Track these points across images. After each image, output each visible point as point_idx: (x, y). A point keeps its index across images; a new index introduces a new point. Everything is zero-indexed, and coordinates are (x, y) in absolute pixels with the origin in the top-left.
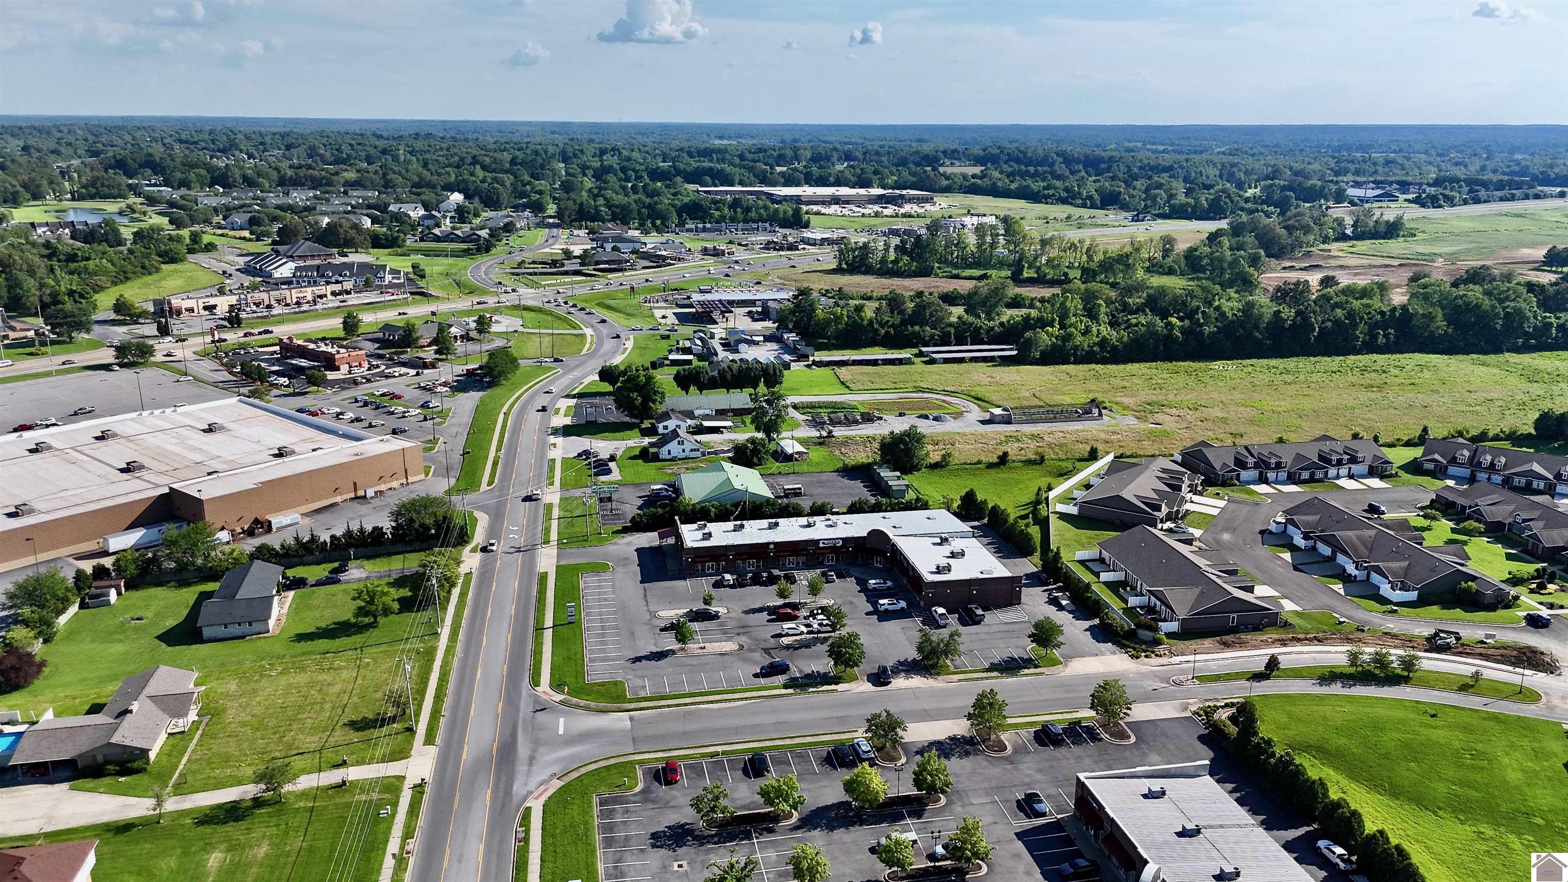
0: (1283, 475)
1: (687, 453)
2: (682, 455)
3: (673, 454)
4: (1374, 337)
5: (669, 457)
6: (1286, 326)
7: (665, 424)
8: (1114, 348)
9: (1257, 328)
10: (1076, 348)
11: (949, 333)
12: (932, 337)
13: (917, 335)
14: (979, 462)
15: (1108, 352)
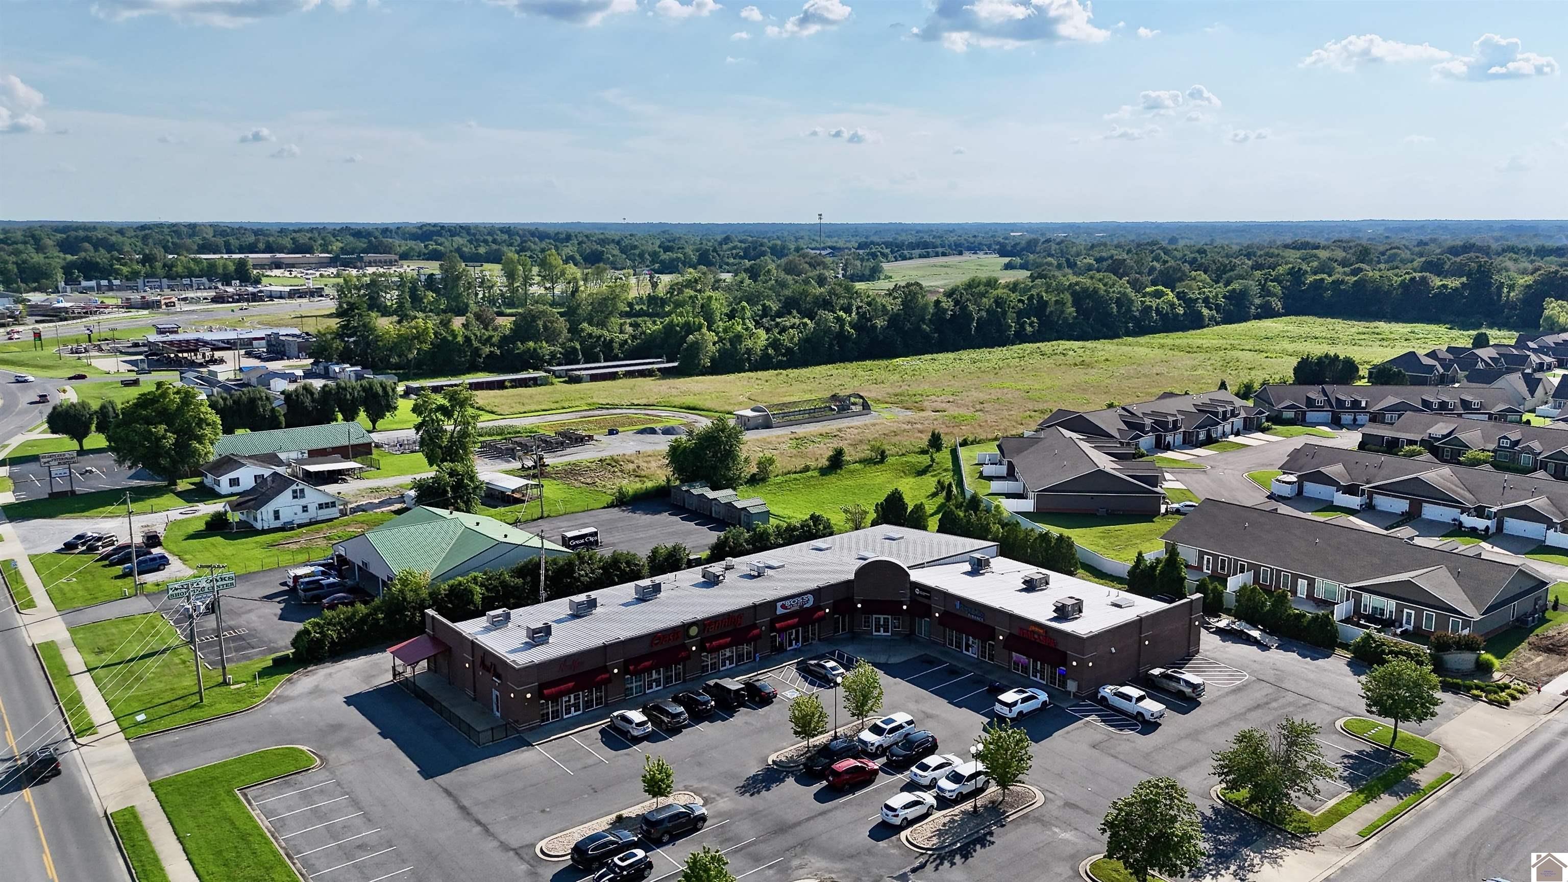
0: (1179, 438)
1: (313, 512)
2: (304, 518)
3: (285, 517)
4: (1022, 326)
5: (278, 524)
6: (948, 317)
7: (233, 475)
8: (789, 350)
9: (923, 320)
10: (749, 351)
11: (574, 349)
12: (553, 355)
13: (534, 354)
14: (807, 469)
15: (783, 355)
